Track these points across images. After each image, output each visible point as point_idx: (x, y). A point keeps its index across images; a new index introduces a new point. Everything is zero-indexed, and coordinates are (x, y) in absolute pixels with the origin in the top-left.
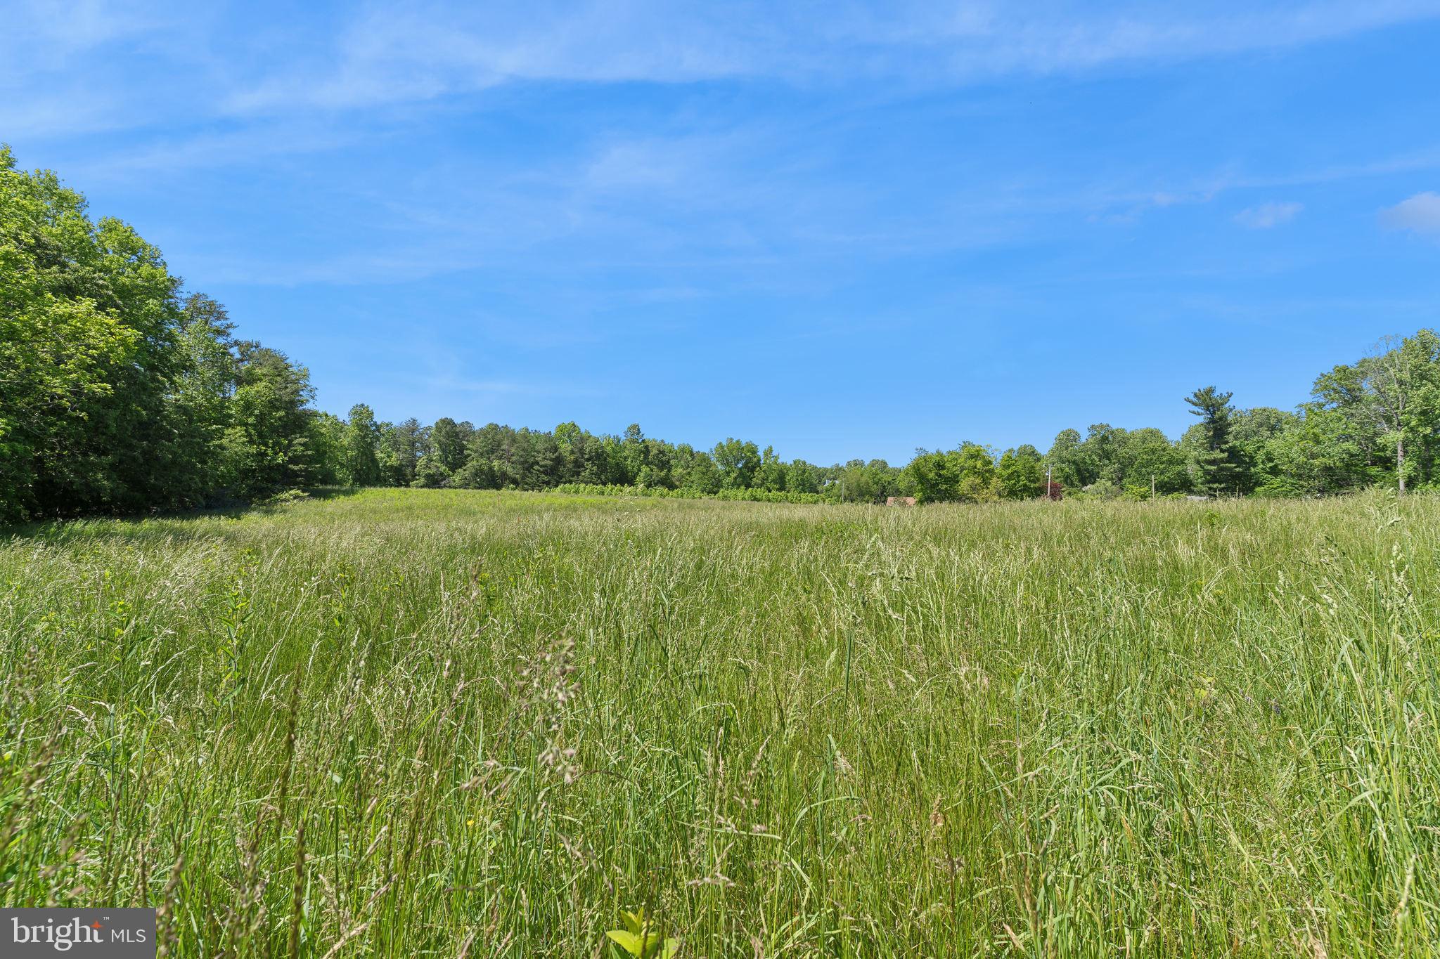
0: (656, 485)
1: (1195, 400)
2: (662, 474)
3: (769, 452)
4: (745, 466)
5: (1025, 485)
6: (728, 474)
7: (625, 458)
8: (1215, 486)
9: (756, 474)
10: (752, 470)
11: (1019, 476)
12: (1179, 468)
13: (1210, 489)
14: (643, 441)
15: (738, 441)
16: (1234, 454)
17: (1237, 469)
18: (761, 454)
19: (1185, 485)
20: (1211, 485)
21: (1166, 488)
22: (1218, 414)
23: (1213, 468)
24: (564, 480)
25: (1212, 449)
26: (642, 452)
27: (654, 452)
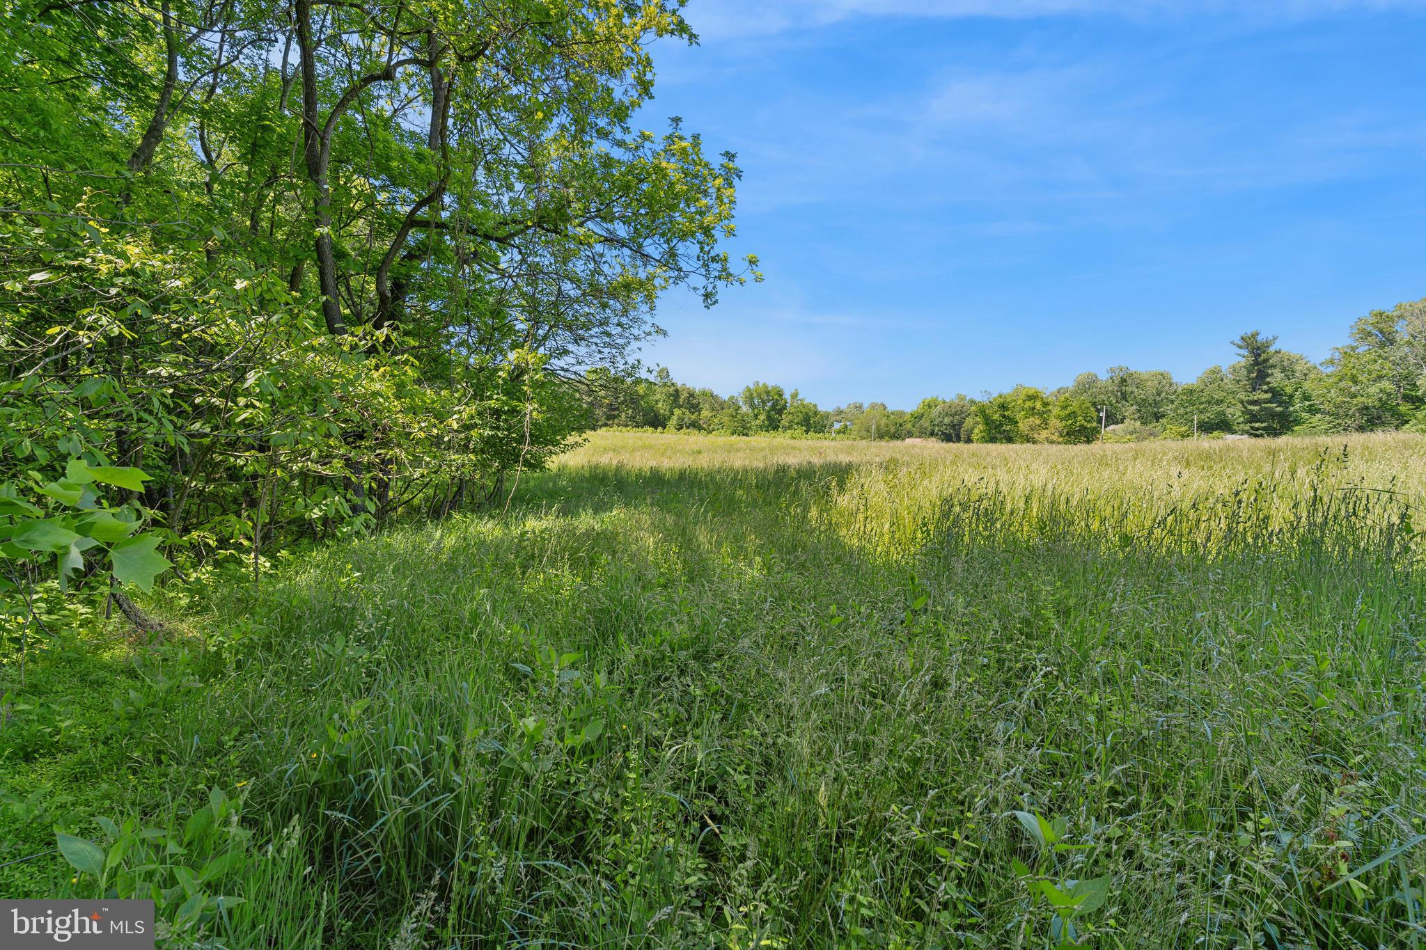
0: (688, 428)
1: (1239, 343)
2: (693, 417)
3: (795, 396)
4: (773, 408)
5: (1081, 426)
6: (756, 417)
7: (657, 401)
8: (1257, 425)
9: (784, 416)
10: (780, 412)
11: (1075, 417)
12: (1218, 408)
13: (1252, 428)
14: (673, 384)
15: (764, 385)
16: (1276, 394)
17: (1278, 409)
18: (787, 396)
19: (1224, 425)
20: (1253, 425)
21: (1207, 428)
22: (1263, 356)
23: (1256, 408)
24: (600, 423)
25: (1254, 389)
26: (671, 395)
27: (684, 395)
